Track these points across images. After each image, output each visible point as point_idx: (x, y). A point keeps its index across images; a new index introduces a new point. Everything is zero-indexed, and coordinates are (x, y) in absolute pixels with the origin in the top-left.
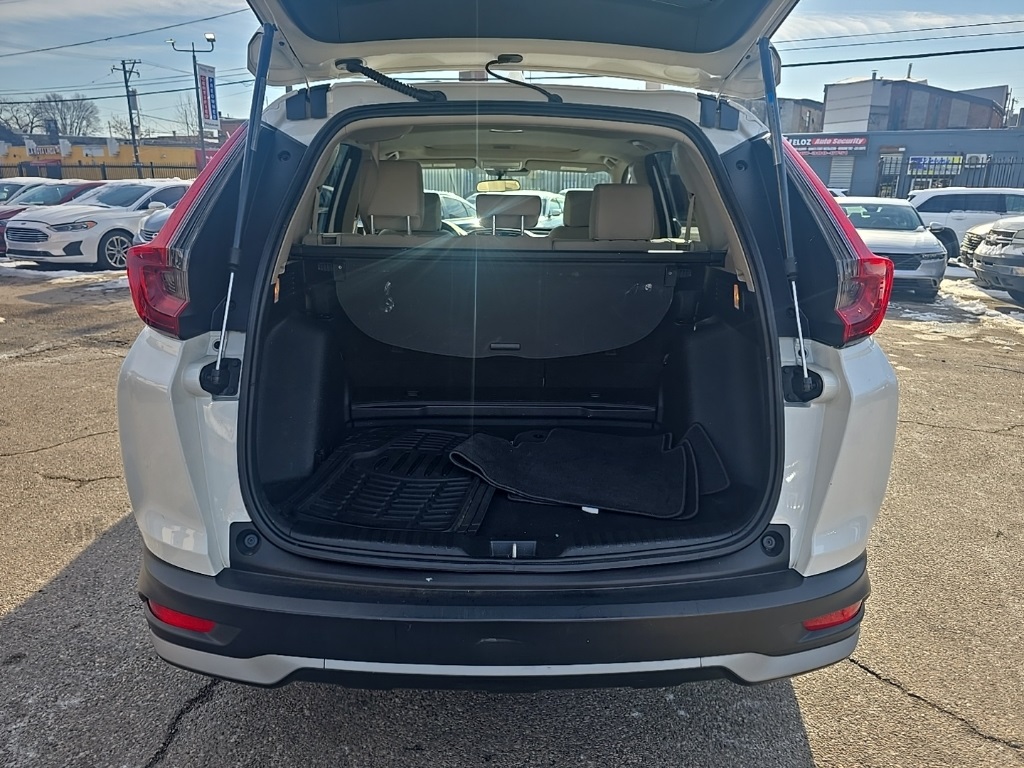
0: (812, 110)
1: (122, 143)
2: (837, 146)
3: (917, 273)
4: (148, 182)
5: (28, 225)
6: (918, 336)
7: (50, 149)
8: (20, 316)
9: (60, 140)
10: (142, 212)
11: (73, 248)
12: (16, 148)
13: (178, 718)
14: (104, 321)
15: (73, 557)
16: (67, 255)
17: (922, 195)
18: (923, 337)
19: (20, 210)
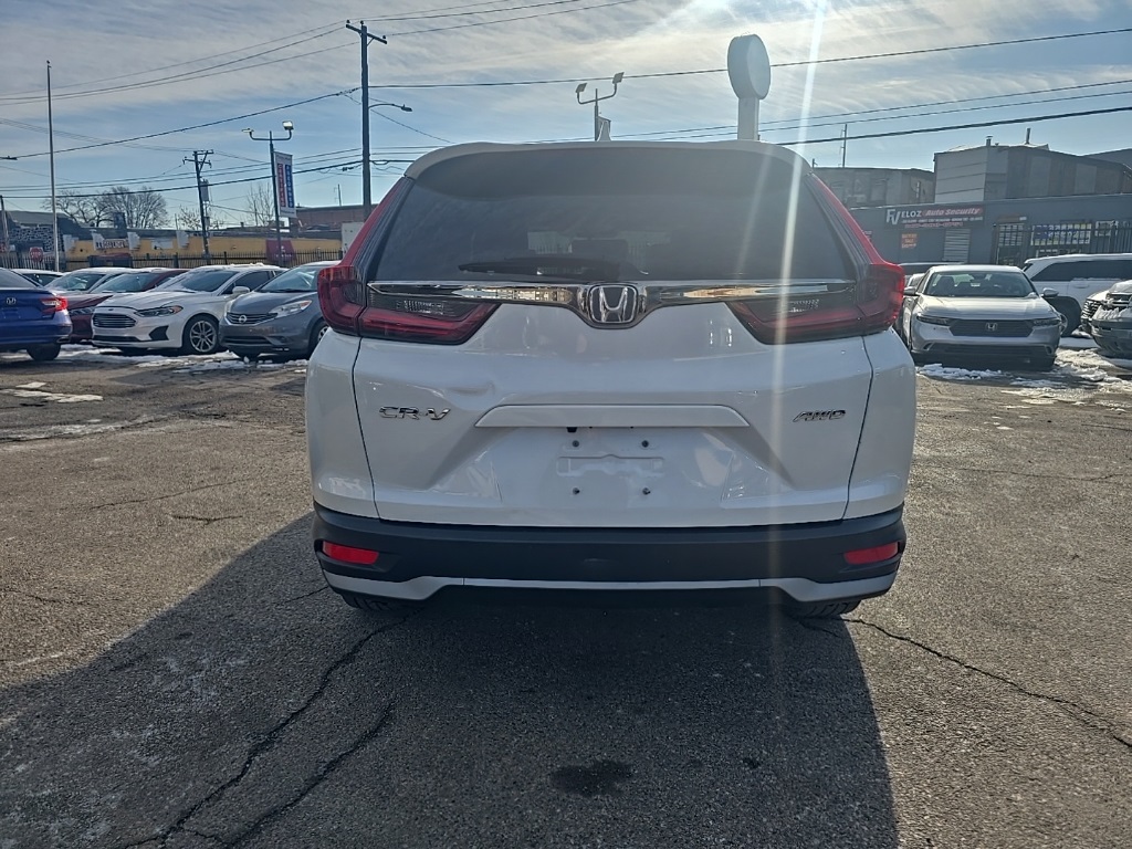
0: (923, 181)
1: (192, 235)
2: (951, 217)
3: (1031, 340)
4: (232, 267)
5: (115, 311)
6: (1026, 401)
7: (118, 242)
8: (116, 395)
9: (129, 233)
10: (225, 297)
11: (159, 333)
12: (83, 242)
13: (328, 673)
14: (198, 399)
15: (215, 573)
16: (153, 340)
17: (1039, 263)
18: (1032, 402)
19: (107, 297)
